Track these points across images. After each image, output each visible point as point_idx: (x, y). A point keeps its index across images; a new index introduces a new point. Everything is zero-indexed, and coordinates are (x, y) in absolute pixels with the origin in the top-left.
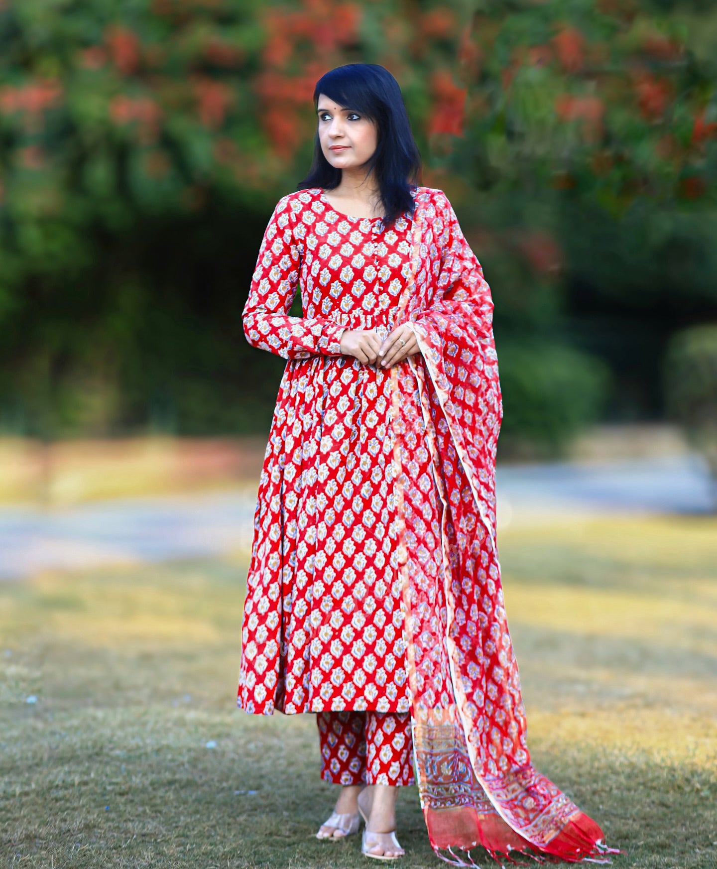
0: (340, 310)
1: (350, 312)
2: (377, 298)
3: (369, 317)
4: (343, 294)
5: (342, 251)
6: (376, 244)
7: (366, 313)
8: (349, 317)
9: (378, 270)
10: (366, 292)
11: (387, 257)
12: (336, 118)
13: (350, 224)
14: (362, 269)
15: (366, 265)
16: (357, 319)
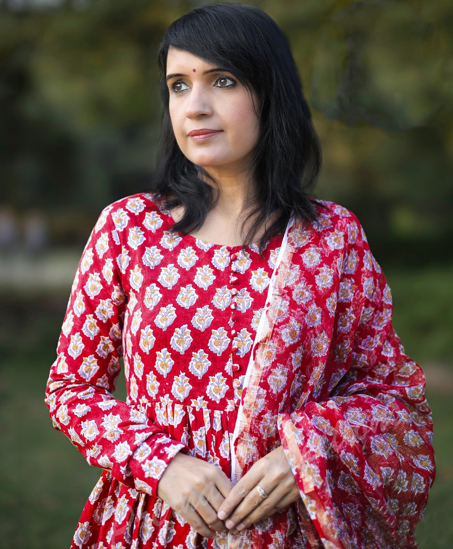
0: (171, 397)
1: (187, 402)
2: (229, 382)
3: (218, 414)
4: (174, 372)
5: (179, 300)
6: (234, 291)
7: (212, 406)
8: (185, 409)
9: (232, 337)
10: (211, 372)
11: (249, 314)
12: (196, 85)
13: (199, 252)
14: (208, 333)
15: (215, 325)
16: (199, 415)
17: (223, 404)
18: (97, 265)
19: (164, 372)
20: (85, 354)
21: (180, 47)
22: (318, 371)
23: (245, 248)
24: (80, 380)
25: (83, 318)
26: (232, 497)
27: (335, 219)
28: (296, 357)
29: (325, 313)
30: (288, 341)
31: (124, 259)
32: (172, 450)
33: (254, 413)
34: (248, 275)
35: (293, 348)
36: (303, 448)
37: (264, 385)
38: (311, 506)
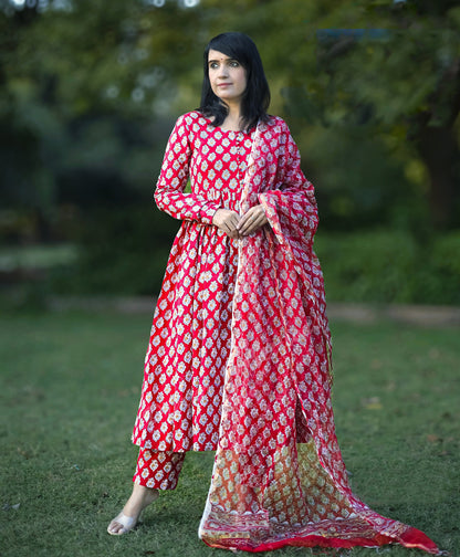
2: (238, 182)
3: (234, 194)
5: (216, 151)
6: (238, 147)
8: (220, 193)
9: (239, 164)
11: (245, 156)
12: (222, 65)
13: (222, 133)
14: (229, 163)
15: (231, 160)
16: (226, 195)
17: (236, 190)
18: (179, 139)
19: (212, 179)
20: (173, 177)
21: (215, 49)
22: (272, 178)
23: (241, 132)
24: (172, 188)
25: (173, 162)
26: (241, 221)
27: (277, 121)
28: (264, 172)
29: (274, 157)
30: (261, 166)
31: (192, 136)
32: (217, 206)
33: (248, 192)
34: (243, 142)
35: (262, 169)
36: (268, 202)
37: (252, 182)
38: (271, 223)
